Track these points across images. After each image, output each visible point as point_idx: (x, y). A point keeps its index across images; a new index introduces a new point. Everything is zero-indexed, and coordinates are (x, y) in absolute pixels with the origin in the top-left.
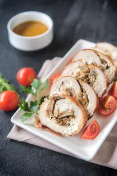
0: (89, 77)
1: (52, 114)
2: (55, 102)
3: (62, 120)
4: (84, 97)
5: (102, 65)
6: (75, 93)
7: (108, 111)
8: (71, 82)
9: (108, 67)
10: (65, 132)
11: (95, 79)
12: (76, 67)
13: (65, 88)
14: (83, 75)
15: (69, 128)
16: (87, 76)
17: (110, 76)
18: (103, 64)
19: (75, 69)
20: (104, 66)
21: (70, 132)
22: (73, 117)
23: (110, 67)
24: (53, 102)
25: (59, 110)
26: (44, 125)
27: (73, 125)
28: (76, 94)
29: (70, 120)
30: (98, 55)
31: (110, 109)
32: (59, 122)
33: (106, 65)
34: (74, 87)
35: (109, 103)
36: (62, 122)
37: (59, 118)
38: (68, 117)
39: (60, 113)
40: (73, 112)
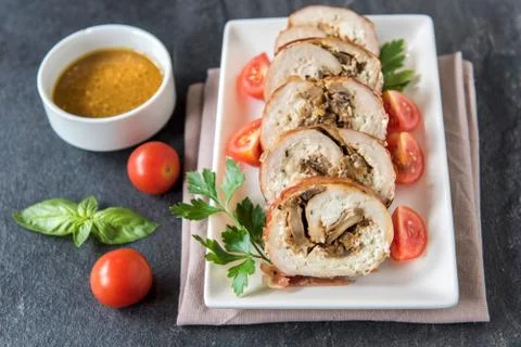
0: (336, 110)
1: (308, 241)
2: (303, 207)
3: (340, 243)
4: (356, 165)
5: (346, 67)
6: (330, 165)
7: (413, 170)
8: (308, 141)
9: (360, 67)
10: (357, 267)
11: (353, 107)
12: (292, 99)
13: (297, 163)
14: (317, 112)
15: (364, 255)
16: (329, 111)
17: (375, 85)
18: (345, 64)
19: (292, 104)
20: (352, 67)
21: (370, 261)
22: (365, 223)
23: (364, 64)
24: (299, 210)
25: (321, 223)
26: (293, 274)
27: (372, 242)
28: (334, 165)
29: (360, 235)
30: (325, 47)
31: (414, 164)
32: (335, 251)
33: (354, 63)
34: (323, 151)
35: (408, 151)
36: (341, 248)
37: (330, 242)
38: (352, 229)
39: (328, 228)
40: (359, 212)
